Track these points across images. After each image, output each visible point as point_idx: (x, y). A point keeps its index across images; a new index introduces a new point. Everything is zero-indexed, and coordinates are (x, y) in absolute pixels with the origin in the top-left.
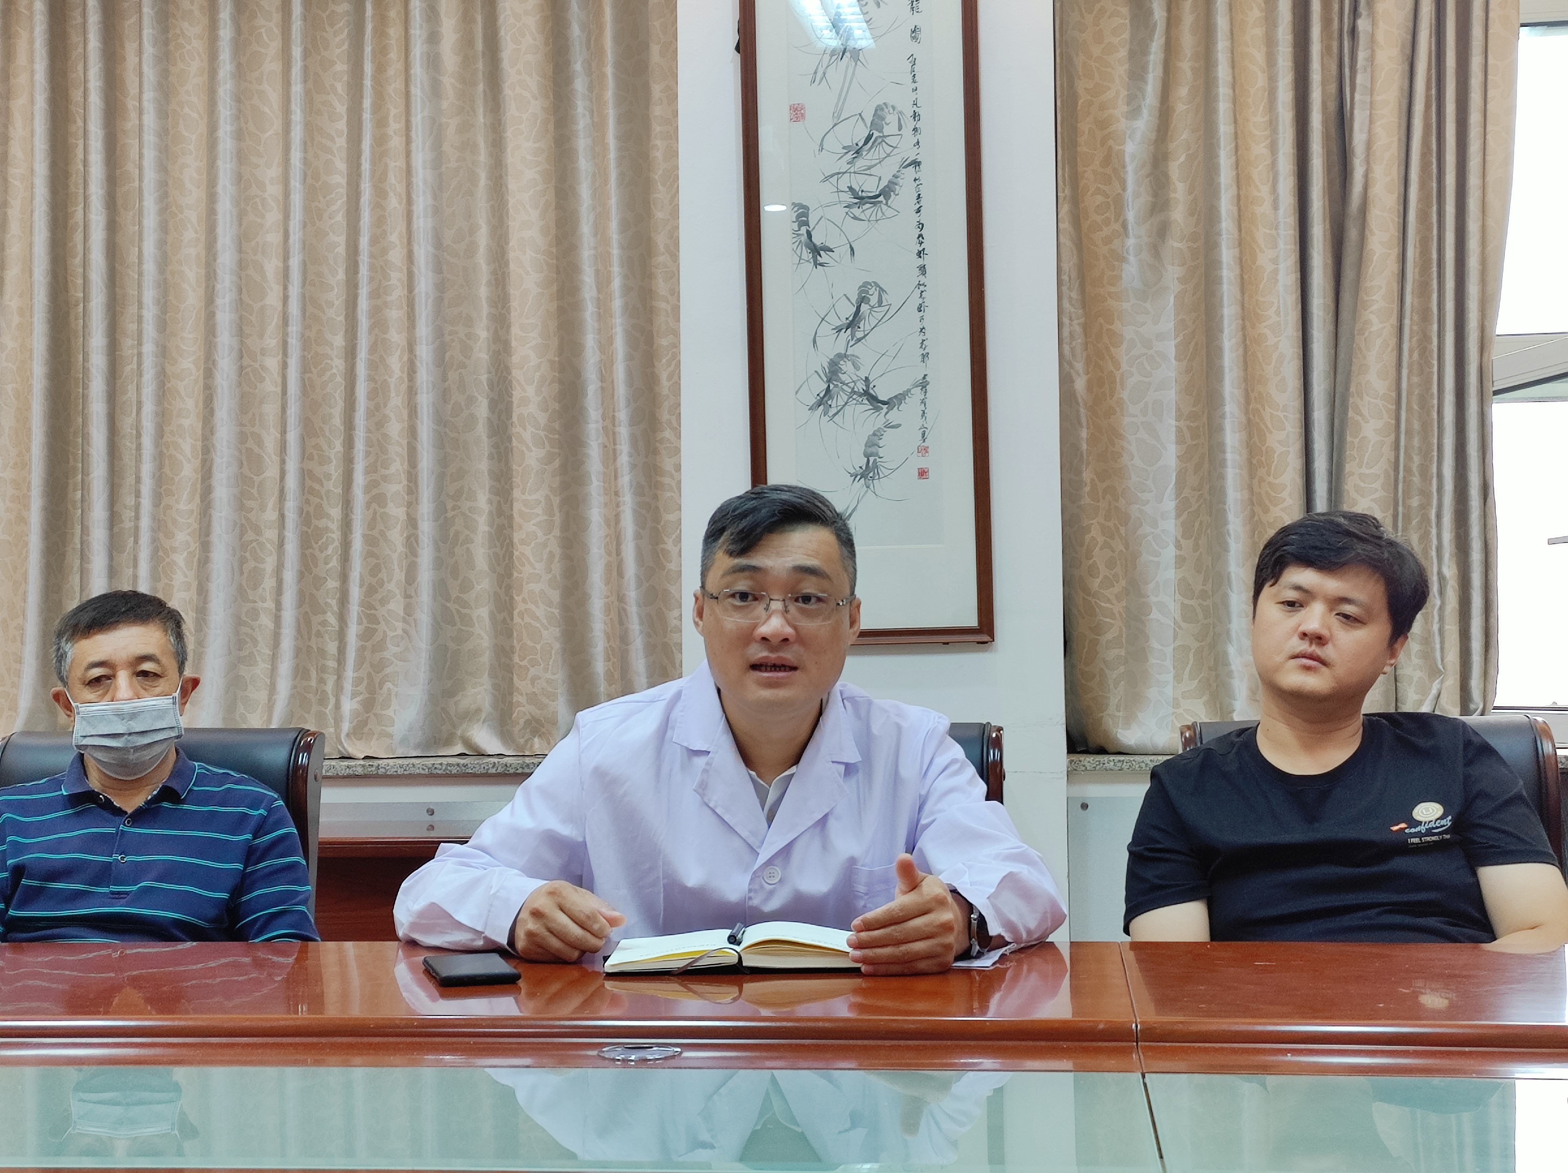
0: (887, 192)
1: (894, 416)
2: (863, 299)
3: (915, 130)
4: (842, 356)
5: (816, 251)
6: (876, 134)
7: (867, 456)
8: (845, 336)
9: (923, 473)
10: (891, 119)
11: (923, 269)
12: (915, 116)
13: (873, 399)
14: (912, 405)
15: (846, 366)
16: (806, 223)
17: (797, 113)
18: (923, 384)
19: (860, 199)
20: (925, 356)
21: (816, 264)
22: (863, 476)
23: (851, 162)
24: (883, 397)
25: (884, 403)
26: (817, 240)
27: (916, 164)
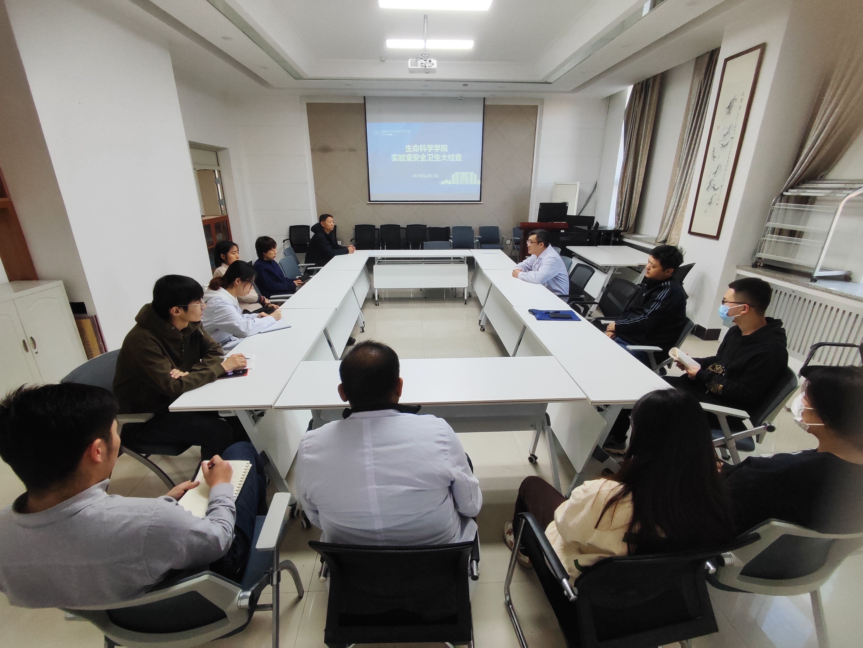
0: (727, 145)
1: (717, 192)
2: (718, 168)
3: (735, 130)
4: (712, 180)
5: (714, 157)
6: (728, 132)
7: (711, 200)
8: (714, 174)
9: (717, 204)
10: (731, 128)
11: (728, 161)
12: (735, 127)
13: (714, 188)
14: (719, 190)
15: (712, 181)
16: (714, 152)
17: (718, 128)
18: (722, 186)
19: (723, 146)
20: (724, 180)
21: (714, 160)
22: (709, 204)
23: (724, 138)
24: (715, 188)
25: (716, 189)
26: (715, 156)
27: (733, 138)
